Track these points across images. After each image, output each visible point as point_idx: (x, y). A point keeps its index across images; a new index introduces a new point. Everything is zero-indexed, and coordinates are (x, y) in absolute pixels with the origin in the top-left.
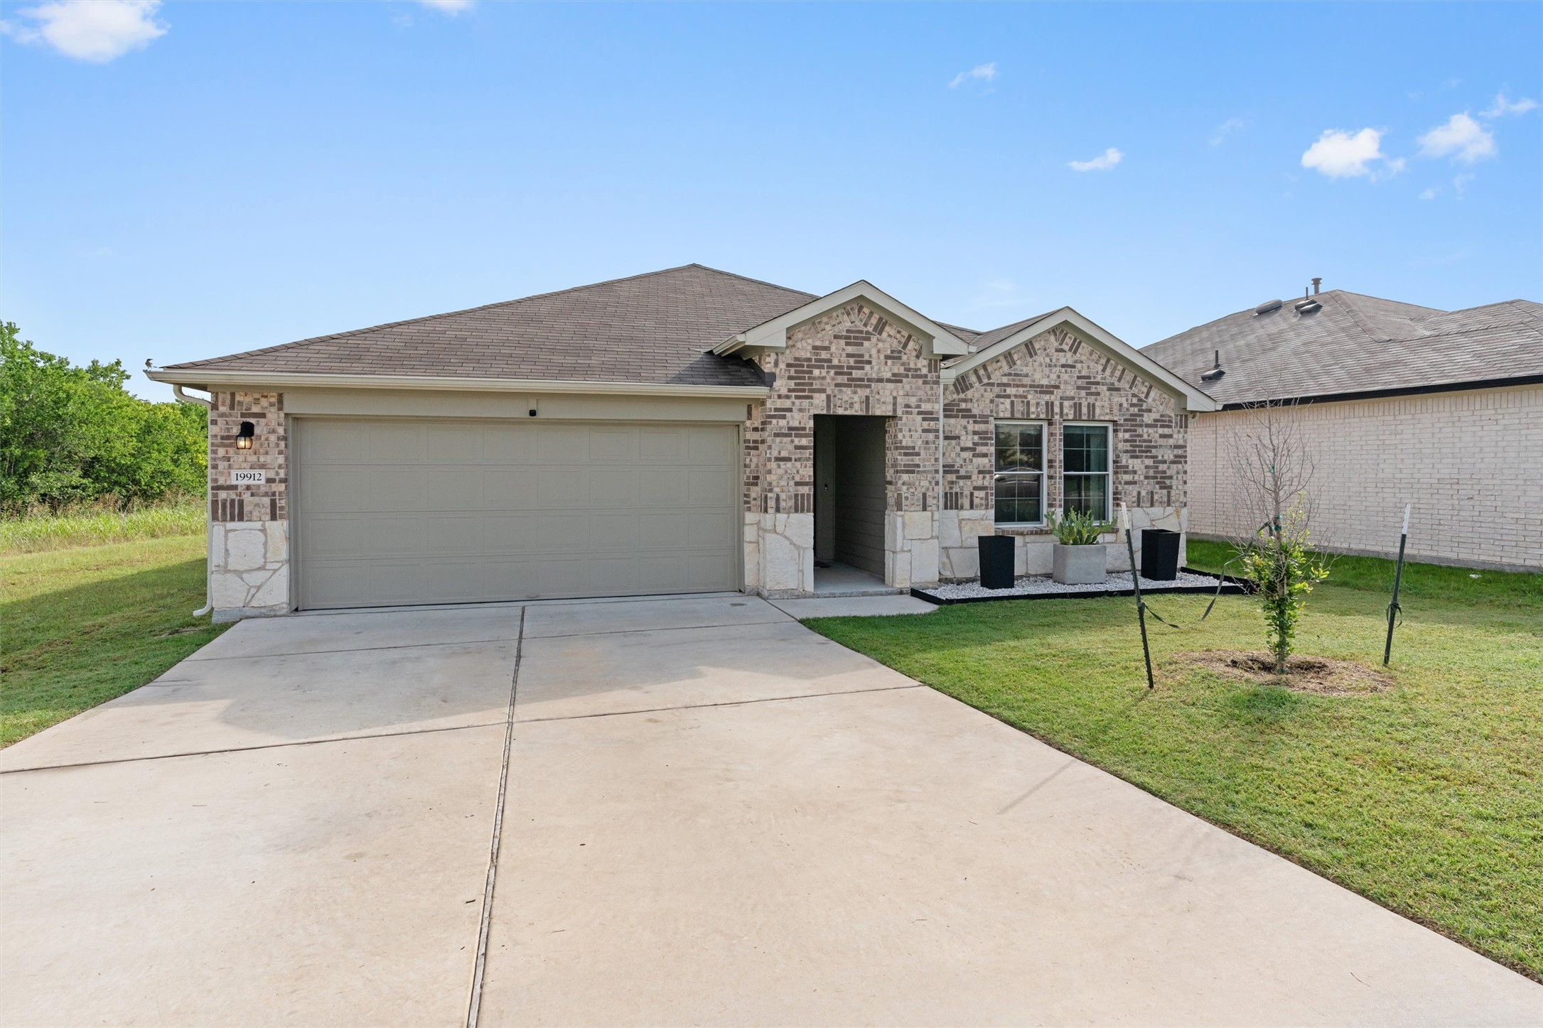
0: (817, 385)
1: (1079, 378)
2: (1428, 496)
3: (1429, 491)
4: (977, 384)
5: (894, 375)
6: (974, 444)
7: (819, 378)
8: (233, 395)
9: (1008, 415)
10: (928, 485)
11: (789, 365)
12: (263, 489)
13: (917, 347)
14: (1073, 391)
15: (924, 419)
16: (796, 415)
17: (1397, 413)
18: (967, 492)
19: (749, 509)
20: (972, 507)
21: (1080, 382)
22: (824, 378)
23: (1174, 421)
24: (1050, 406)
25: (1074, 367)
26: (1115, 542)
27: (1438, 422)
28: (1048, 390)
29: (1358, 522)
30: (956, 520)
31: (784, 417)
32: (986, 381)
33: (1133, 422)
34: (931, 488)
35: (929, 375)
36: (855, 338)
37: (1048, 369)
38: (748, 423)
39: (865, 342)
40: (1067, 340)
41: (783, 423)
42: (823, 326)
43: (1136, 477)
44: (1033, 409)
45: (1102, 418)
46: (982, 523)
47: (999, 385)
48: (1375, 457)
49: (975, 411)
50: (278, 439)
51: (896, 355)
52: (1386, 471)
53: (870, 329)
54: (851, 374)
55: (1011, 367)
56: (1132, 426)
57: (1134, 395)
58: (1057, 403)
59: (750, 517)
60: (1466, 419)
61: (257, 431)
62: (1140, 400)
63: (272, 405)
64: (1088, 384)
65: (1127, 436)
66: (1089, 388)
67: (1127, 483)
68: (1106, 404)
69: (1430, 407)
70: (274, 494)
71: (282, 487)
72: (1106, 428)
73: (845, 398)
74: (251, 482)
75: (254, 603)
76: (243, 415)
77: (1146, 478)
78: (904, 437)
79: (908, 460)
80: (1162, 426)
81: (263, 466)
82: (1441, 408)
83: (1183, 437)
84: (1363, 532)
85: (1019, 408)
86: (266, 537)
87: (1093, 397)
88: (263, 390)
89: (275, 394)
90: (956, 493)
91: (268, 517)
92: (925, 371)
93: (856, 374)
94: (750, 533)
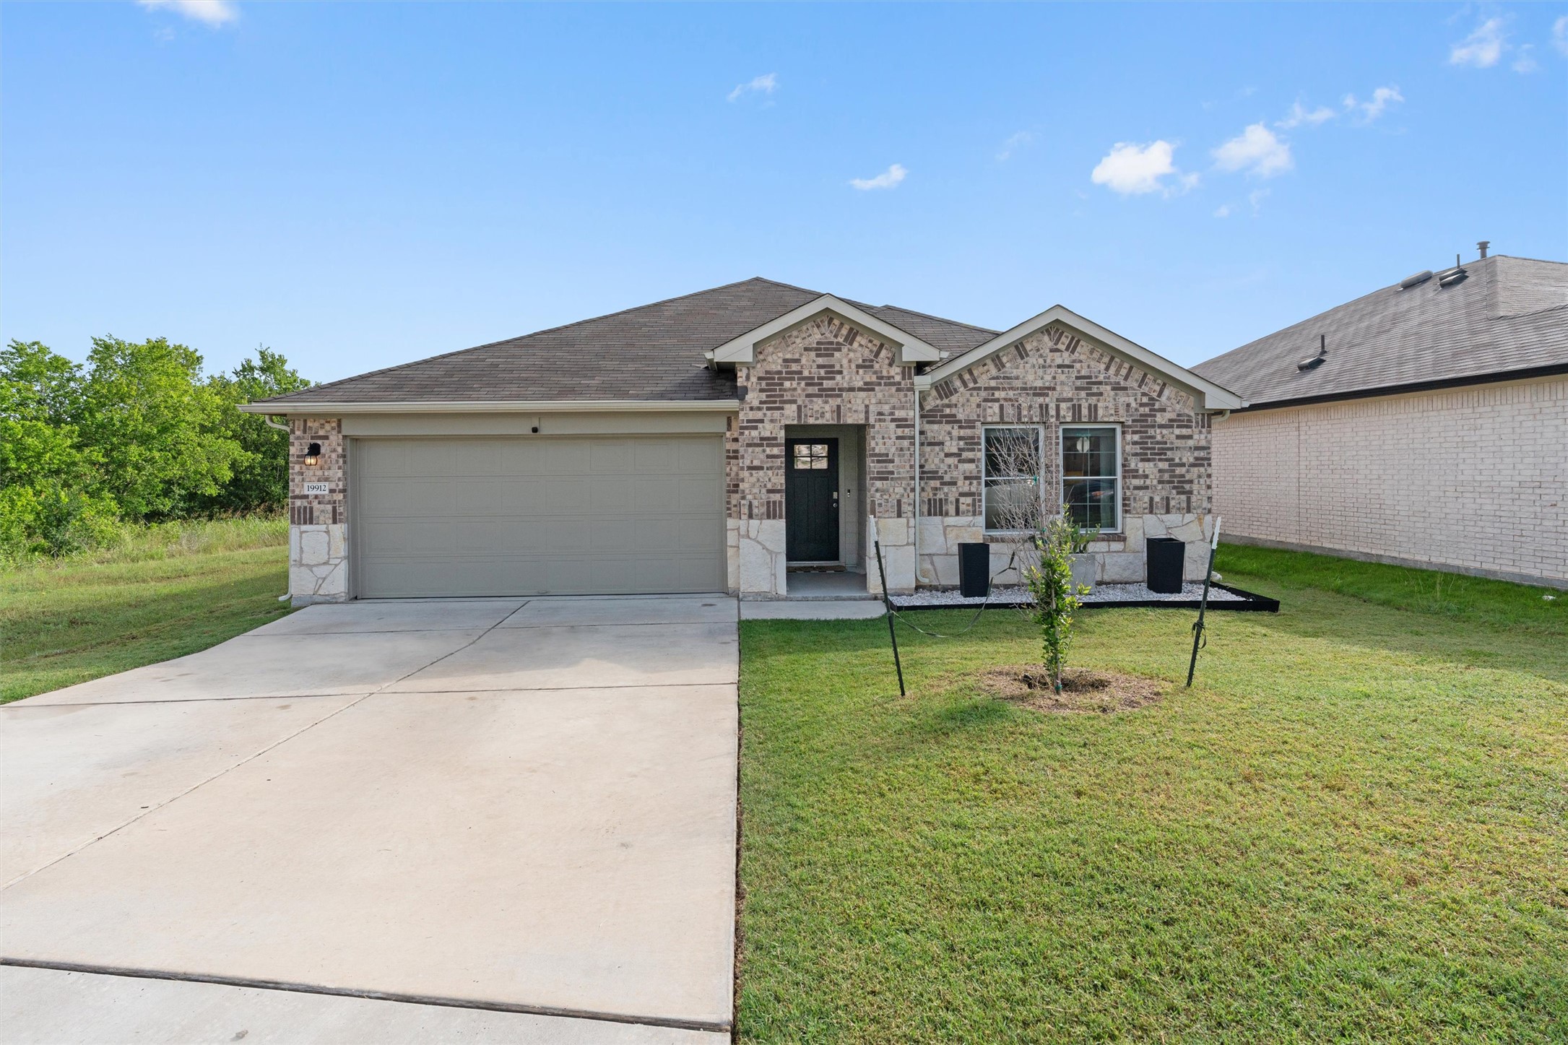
0: (787, 396)
1: (1077, 378)
2: (1509, 502)
3: (1510, 496)
4: (962, 389)
5: (866, 383)
6: (959, 449)
7: (790, 389)
8: (305, 421)
9: (997, 419)
10: (902, 491)
11: (760, 379)
12: (327, 498)
13: (890, 355)
14: (1071, 393)
15: (898, 426)
16: (768, 425)
17: (1476, 405)
18: (952, 498)
19: (730, 515)
20: (957, 513)
21: (1079, 383)
22: (795, 389)
23: (1194, 421)
24: (1044, 408)
25: (1072, 367)
26: (1124, 551)
27: (1519, 415)
28: (1042, 392)
29: (1438, 532)
30: (941, 527)
31: (756, 428)
32: (971, 385)
33: (1143, 423)
34: (906, 495)
35: (903, 382)
36: (825, 349)
37: (1041, 370)
38: (728, 434)
39: (835, 353)
40: (1063, 339)
41: (754, 433)
42: (793, 339)
43: (1148, 482)
44: (1025, 412)
45: (1106, 419)
46: (969, 529)
47: (986, 389)
48: (1454, 456)
49: (960, 416)
50: (338, 457)
51: (867, 364)
52: (1465, 472)
53: (840, 340)
54: (822, 384)
55: (1000, 370)
56: (1142, 427)
57: (1144, 394)
58: (1052, 406)
59: (731, 523)
60: (1548, 411)
61: (323, 450)
62: (1152, 399)
63: (333, 429)
64: (1089, 384)
65: (1136, 438)
66: (1090, 389)
67: (1137, 488)
68: (1111, 405)
69: (1510, 398)
70: (335, 502)
71: (340, 496)
72: (1114, 430)
73: (816, 407)
74: (318, 492)
75: (321, 592)
76: (312, 438)
77: (1160, 482)
78: (877, 444)
79: (882, 467)
80: (1179, 427)
81: (326, 480)
82: (1522, 399)
83: (1206, 437)
84: (1443, 543)
85: (1010, 411)
86: (329, 536)
87: (1094, 398)
88: (326, 417)
89: (335, 420)
90: (941, 500)
91: (331, 521)
92: (898, 378)
93: (827, 384)
94: (731, 538)
